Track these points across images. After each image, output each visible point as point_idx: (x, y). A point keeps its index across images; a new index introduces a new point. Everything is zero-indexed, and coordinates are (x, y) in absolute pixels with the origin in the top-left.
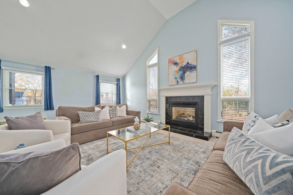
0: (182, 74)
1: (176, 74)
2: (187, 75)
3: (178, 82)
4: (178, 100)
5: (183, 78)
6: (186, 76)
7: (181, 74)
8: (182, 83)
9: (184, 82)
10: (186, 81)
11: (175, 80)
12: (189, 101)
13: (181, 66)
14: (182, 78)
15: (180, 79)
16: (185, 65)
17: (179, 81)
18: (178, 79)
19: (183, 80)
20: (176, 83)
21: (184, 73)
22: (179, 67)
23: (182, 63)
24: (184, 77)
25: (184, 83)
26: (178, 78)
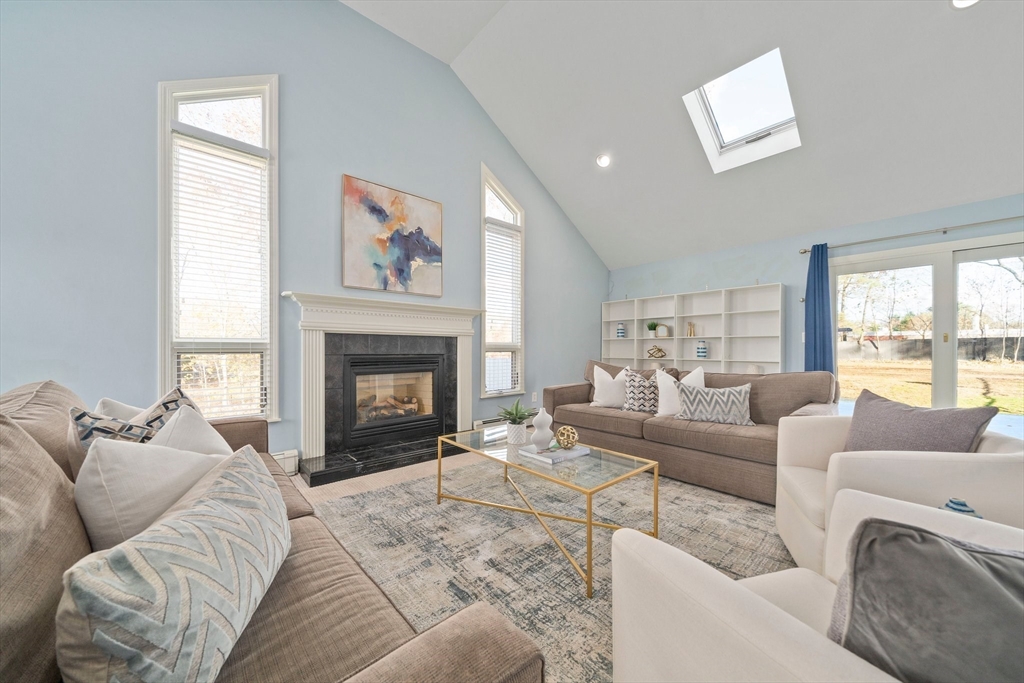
0: (401, 257)
1: (379, 250)
2: (416, 269)
3: (385, 282)
4: (383, 350)
5: (405, 274)
6: (413, 268)
7: (398, 258)
8: (399, 288)
9: (406, 289)
10: (415, 285)
11: (374, 271)
12: (419, 351)
13: (397, 231)
14: (402, 272)
15: (394, 272)
16: (411, 233)
17: (392, 279)
18: (388, 272)
19: (405, 280)
20: (377, 285)
21: (408, 258)
22: (390, 229)
23: (399, 219)
24: (406, 270)
25: (407, 293)
26: (387, 268)
